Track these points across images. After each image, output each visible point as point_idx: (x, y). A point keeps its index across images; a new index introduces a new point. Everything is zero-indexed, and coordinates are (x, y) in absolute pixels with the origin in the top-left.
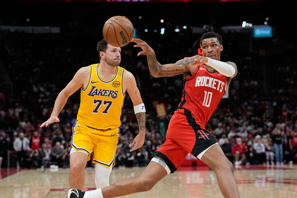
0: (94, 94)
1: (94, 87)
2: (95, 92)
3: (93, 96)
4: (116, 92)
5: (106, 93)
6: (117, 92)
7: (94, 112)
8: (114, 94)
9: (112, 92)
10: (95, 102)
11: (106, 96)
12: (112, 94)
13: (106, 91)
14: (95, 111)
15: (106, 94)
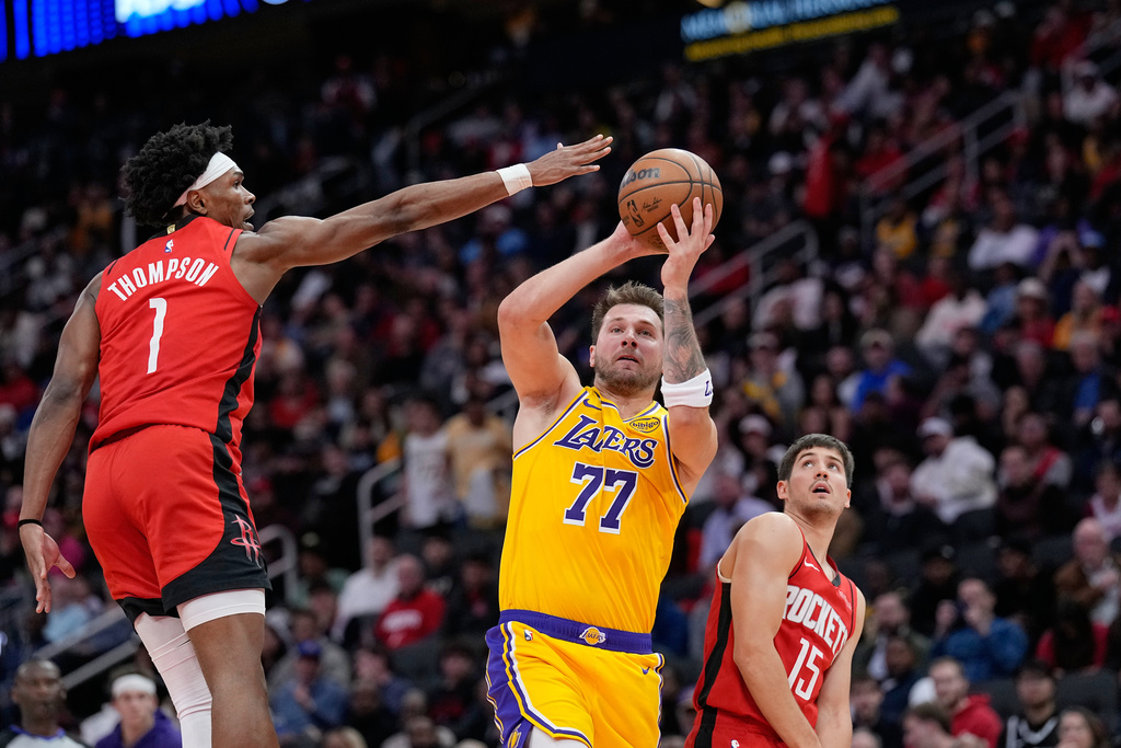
0: (582, 440)
1: (586, 421)
2: (590, 435)
3: (578, 447)
4: (649, 445)
5: (617, 439)
6: (654, 443)
7: (570, 515)
8: (640, 449)
9: (633, 443)
10: (580, 471)
11: (616, 448)
12: (634, 451)
13: (615, 431)
14: (576, 513)
15: (613, 443)
